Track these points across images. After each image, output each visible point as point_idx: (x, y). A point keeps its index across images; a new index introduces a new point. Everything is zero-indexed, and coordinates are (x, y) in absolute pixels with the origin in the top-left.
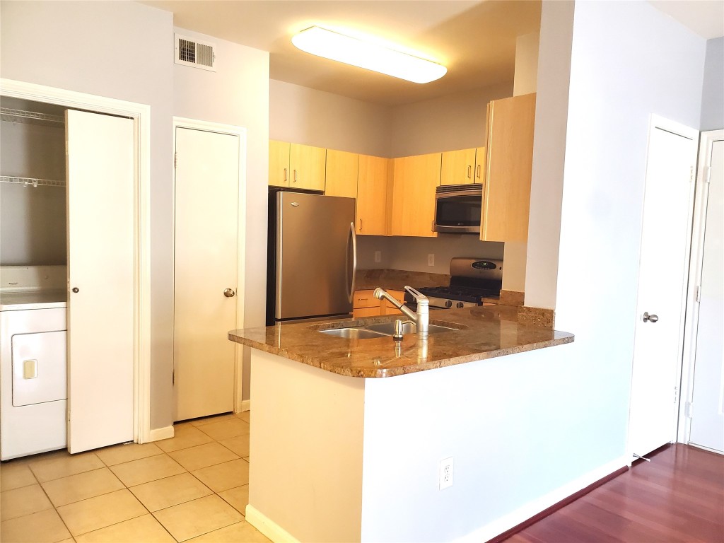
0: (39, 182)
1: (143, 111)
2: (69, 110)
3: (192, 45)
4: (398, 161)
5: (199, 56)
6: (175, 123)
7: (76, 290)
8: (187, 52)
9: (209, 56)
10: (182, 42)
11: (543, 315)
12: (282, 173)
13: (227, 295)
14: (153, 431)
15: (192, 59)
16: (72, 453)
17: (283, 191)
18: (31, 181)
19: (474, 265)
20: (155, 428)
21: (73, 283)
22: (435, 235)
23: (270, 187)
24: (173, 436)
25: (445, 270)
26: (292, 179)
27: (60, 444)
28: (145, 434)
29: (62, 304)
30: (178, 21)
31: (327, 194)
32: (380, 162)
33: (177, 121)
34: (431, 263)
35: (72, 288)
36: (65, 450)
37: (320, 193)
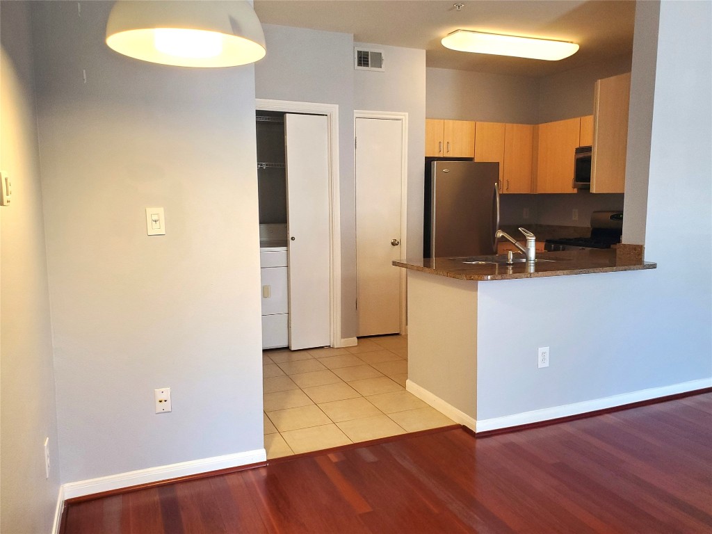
0: (267, 165)
1: (333, 109)
2: (287, 114)
3: (366, 53)
4: (542, 127)
5: (371, 62)
6: (355, 115)
7: (293, 239)
8: (363, 59)
9: (378, 60)
10: (359, 53)
11: (635, 249)
12: (437, 145)
13: (393, 244)
14: (343, 340)
15: (366, 64)
16: (293, 349)
17: (437, 160)
18: (261, 165)
19: (612, 217)
20: (344, 338)
21: (291, 234)
22: (575, 191)
23: (427, 158)
24: (356, 345)
25: (587, 224)
26: (445, 150)
27: (285, 344)
28: (339, 342)
29: (285, 248)
30: (357, 38)
31: (476, 160)
32: (527, 128)
33: (357, 113)
34: (575, 217)
35: (290, 237)
36: (287, 349)
37: (470, 159)
